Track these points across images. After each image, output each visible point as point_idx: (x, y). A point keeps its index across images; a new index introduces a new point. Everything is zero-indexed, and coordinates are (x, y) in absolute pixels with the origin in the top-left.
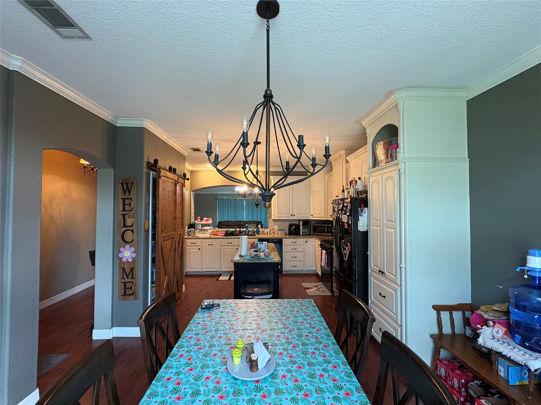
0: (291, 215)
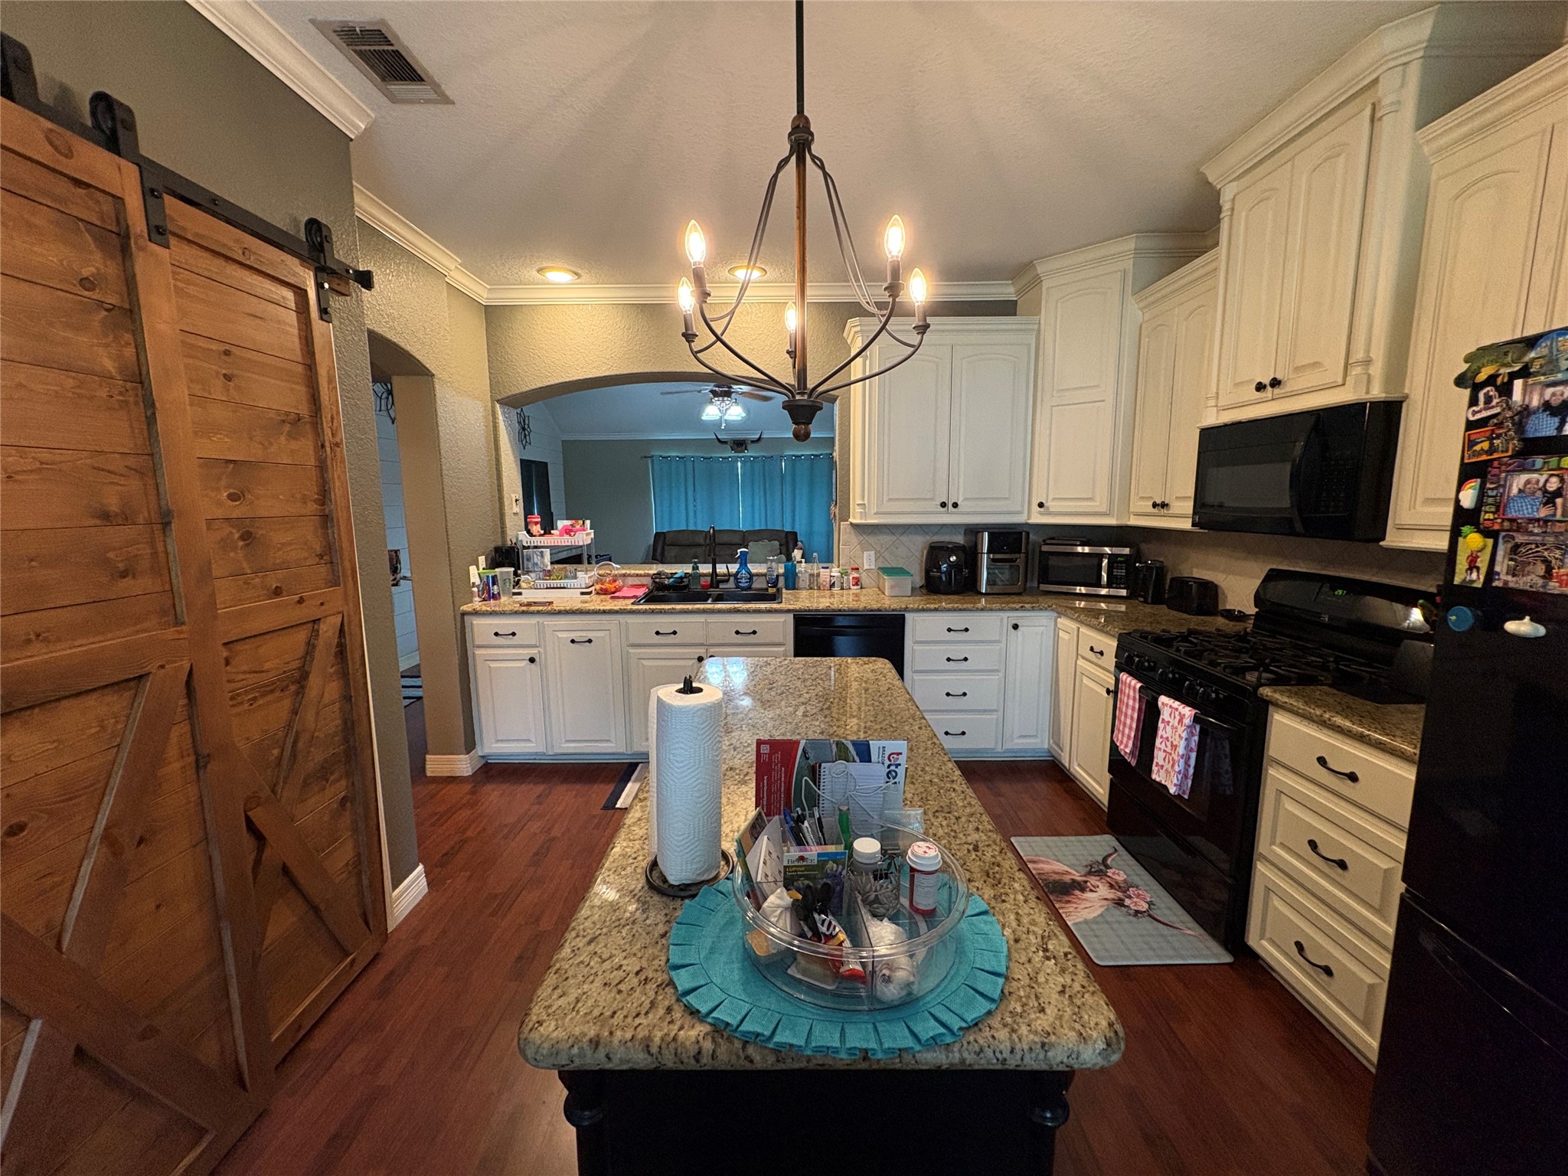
0: (943, 505)
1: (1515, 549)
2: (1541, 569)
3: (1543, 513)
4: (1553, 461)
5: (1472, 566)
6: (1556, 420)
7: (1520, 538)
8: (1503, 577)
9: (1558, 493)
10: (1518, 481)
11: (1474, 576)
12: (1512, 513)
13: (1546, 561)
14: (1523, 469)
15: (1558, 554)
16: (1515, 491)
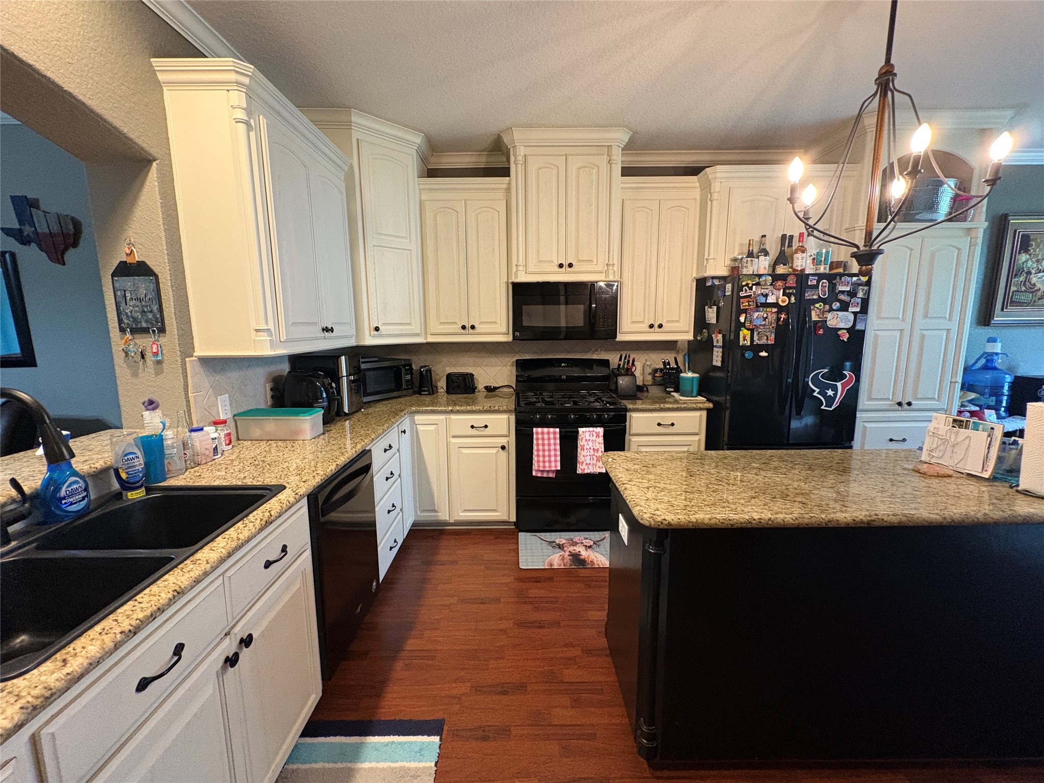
0: (324, 330)
1: (758, 333)
2: (765, 338)
3: (763, 323)
4: (765, 309)
5: (744, 339)
6: (765, 298)
7: (760, 330)
8: (757, 341)
9: (767, 318)
10: (756, 314)
11: (746, 342)
12: (755, 324)
13: (767, 336)
14: (757, 311)
15: (769, 333)
16: (755, 317)
